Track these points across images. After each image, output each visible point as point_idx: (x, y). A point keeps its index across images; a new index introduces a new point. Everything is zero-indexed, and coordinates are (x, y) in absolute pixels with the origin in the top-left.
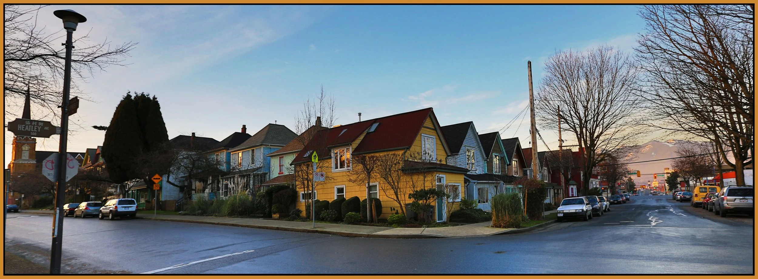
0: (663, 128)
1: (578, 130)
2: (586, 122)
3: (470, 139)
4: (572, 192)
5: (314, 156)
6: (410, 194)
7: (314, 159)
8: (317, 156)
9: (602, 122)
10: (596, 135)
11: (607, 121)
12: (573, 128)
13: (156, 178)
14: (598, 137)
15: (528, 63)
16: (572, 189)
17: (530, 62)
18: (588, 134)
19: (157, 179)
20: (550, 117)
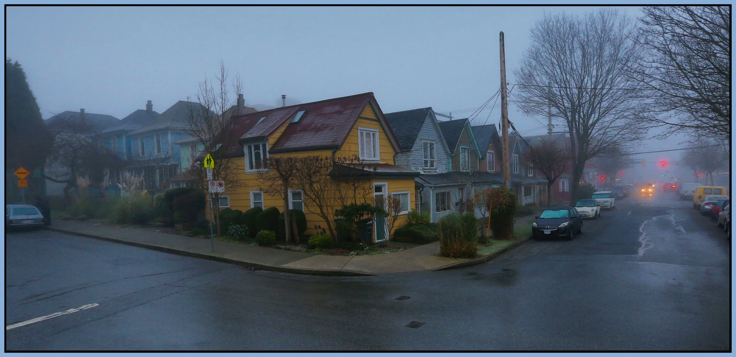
0: (667, 123)
1: (569, 114)
2: (580, 105)
3: (428, 129)
4: (563, 186)
5: (208, 160)
6: (337, 211)
7: (208, 163)
8: (212, 160)
9: (598, 106)
10: (591, 122)
11: (605, 104)
12: (563, 113)
13: (20, 172)
14: (593, 124)
15: (500, 34)
16: (563, 183)
17: (503, 34)
18: (581, 121)
19: (22, 173)
20: (536, 99)
